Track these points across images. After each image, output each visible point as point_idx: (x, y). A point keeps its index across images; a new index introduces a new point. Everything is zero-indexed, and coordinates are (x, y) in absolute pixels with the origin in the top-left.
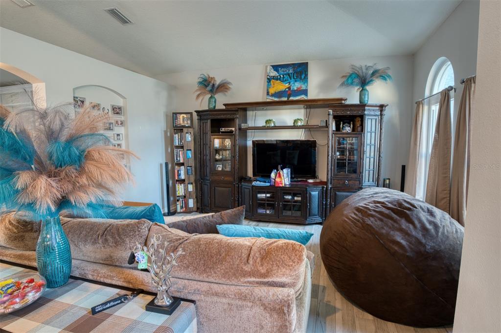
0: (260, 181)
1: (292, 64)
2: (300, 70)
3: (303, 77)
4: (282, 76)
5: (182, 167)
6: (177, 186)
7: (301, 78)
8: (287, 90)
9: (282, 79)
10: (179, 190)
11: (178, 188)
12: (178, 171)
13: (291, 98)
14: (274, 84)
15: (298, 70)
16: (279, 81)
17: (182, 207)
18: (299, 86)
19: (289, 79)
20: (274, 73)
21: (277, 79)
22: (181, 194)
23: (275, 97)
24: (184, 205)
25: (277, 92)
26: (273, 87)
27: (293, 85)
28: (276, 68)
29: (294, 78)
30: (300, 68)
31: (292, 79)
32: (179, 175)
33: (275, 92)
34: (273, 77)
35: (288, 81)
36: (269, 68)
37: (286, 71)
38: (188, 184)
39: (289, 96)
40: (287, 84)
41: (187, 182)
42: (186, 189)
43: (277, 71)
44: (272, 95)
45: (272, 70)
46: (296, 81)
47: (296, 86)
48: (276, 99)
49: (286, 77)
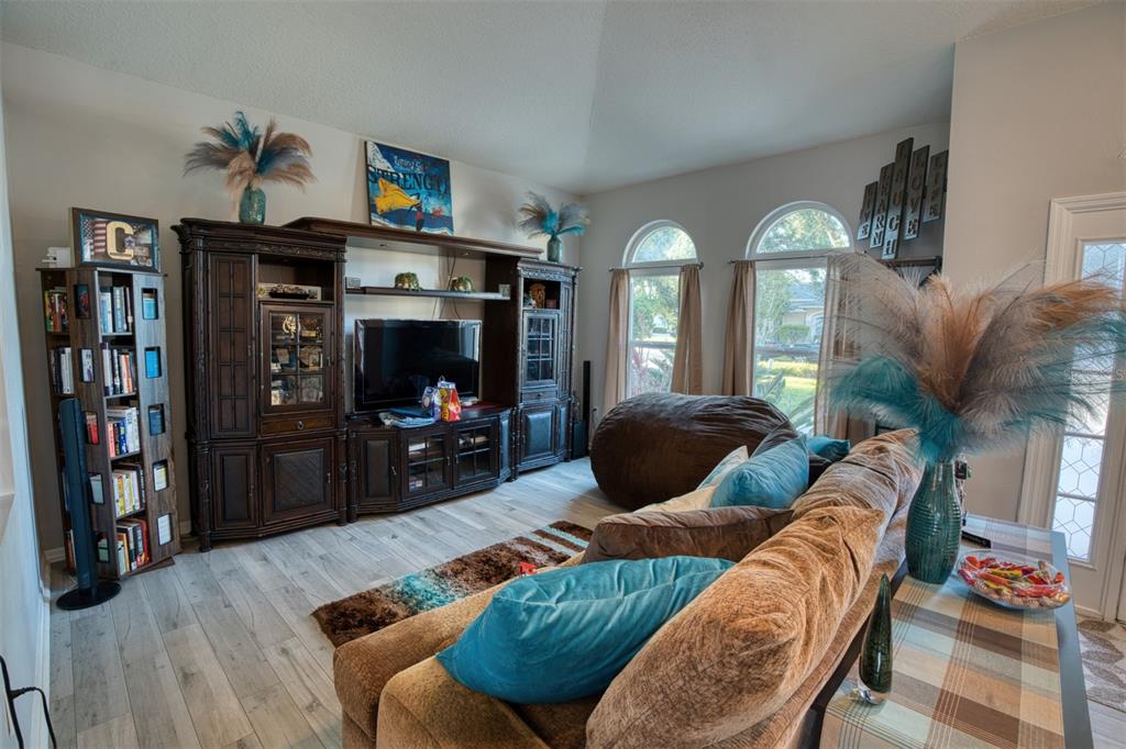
0: (413, 416)
1: (421, 155)
2: (435, 173)
3: (443, 189)
4: (402, 176)
5: (130, 414)
6: (116, 481)
7: (439, 190)
8: (414, 209)
9: (402, 182)
10: (122, 496)
11: (120, 487)
12: (117, 428)
13: (424, 230)
14: (385, 190)
15: (434, 173)
16: (395, 186)
17: (132, 556)
18: (437, 208)
19: (417, 187)
20: (381, 164)
21: (392, 181)
22: (129, 510)
23: (391, 220)
24: (140, 545)
25: (394, 209)
26: (385, 196)
27: (425, 201)
28: (388, 152)
29: (426, 188)
30: (436, 170)
31: (423, 190)
32: (120, 440)
33: (390, 209)
34: (383, 171)
35: (415, 192)
36: (371, 148)
37: (408, 166)
38: (154, 464)
39: (420, 225)
40: (414, 198)
41: (148, 460)
42: (144, 487)
43: (391, 161)
44: (384, 215)
45: (379, 156)
46: (430, 195)
47: (432, 205)
48: (392, 226)
49: (411, 180)
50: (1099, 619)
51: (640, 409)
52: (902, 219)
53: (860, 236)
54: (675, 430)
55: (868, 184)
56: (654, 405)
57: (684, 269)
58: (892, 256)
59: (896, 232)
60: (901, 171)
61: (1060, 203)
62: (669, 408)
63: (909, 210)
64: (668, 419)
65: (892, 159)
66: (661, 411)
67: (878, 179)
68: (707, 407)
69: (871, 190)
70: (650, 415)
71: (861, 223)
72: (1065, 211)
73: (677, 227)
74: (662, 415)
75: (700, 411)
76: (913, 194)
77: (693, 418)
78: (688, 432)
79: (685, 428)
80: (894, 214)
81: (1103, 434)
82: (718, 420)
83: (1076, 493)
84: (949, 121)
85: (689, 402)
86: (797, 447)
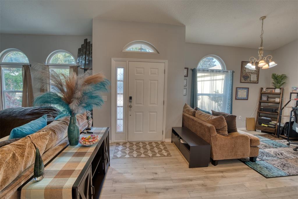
50: (125, 142)
51: (4, 114)
52: (85, 58)
53: (78, 61)
54: (19, 119)
55: (79, 48)
56: (11, 112)
57: (24, 66)
58: (84, 67)
59: (84, 61)
60: (85, 46)
61: (113, 59)
62: (17, 113)
63: (87, 56)
64: (16, 116)
65: (83, 43)
66: (13, 114)
67: (81, 47)
68: (31, 111)
69: (79, 50)
70: (9, 116)
71: (77, 58)
72: (114, 61)
73: (21, 52)
74: (14, 115)
75: (29, 112)
76: (88, 53)
77: (26, 115)
78: (23, 119)
79: (23, 118)
80: (84, 57)
81: (123, 106)
82: (35, 114)
83: (120, 118)
84: (92, 36)
85: (25, 110)
86: (43, 118)
